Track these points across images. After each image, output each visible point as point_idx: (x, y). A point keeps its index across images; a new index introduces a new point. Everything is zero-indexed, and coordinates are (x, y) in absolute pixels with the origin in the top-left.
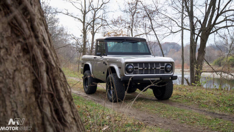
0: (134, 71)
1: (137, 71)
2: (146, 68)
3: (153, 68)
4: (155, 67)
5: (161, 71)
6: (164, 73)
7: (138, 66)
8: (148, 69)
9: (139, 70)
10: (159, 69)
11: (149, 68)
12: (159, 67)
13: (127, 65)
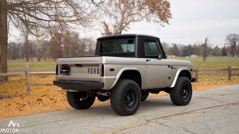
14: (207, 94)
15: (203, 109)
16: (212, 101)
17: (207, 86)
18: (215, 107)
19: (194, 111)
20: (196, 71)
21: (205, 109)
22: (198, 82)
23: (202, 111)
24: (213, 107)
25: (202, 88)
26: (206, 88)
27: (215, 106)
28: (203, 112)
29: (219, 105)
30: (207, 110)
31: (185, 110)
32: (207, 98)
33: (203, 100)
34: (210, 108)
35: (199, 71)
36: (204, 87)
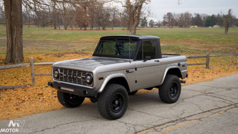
0: (60, 77)
1: (63, 77)
2: (69, 75)
3: (75, 76)
4: (77, 76)
5: (82, 81)
6: (85, 85)
7: (63, 72)
8: (70, 77)
9: (64, 76)
10: (80, 79)
11: (72, 76)
12: (80, 76)
13: (55, 69)
14: (213, 87)
15: (201, 113)
16: (215, 99)
17: (217, 74)
18: (215, 109)
19: (190, 116)
20: (207, 57)
21: (204, 112)
22: (208, 68)
23: (198, 118)
24: (213, 110)
25: (211, 77)
26: (215, 76)
27: (216, 107)
28: (200, 119)
29: (221, 106)
30: (205, 115)
31: (182, 114)
32: (211, 93)
33: (205, 97)
34: (209, 111)
35: (210, 57)
36: (214, 75)
